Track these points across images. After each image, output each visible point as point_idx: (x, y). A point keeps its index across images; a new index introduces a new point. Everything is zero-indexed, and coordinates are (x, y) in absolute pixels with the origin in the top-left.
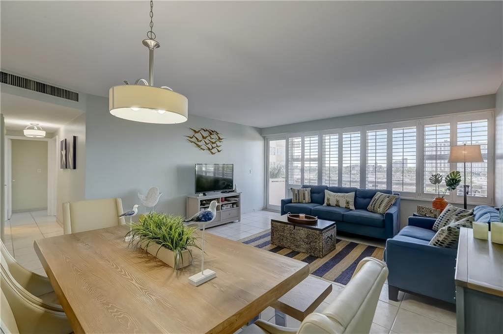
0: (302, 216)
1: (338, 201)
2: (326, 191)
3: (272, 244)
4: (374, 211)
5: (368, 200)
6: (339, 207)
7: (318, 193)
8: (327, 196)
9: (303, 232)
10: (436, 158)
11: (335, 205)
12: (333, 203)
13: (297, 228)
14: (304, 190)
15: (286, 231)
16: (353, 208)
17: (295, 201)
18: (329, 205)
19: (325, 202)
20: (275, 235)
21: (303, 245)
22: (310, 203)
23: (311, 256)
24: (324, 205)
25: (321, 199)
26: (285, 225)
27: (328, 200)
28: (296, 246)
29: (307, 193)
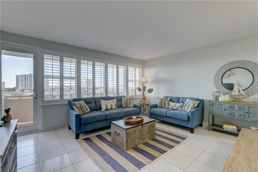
0: (134, 118)
1: (111, 106)
2: (101, 100)
3: (127, 150)
4: (127, 107)
5: (119, 102)
6: (112, 109)
7: (90, 103)
8: (104, 104)
9: (147, 127)
10: (132, 81)
11: (111, 109)
12: (109, 107)
13: (144, 126)
14: (82, 102)
15: (138, 132)
16: (117, 108)
17: (82, 113)
18: (107, 110)
19: (104, 108)
20: (129, 141)
21: (148, 136)
22: (91, 111)
23: (152, 140)
24: (103, 110)
25: (98, 108)
26: (137, 128)
27: (106, 106)
28: (143, 139)
29: (85, 104)
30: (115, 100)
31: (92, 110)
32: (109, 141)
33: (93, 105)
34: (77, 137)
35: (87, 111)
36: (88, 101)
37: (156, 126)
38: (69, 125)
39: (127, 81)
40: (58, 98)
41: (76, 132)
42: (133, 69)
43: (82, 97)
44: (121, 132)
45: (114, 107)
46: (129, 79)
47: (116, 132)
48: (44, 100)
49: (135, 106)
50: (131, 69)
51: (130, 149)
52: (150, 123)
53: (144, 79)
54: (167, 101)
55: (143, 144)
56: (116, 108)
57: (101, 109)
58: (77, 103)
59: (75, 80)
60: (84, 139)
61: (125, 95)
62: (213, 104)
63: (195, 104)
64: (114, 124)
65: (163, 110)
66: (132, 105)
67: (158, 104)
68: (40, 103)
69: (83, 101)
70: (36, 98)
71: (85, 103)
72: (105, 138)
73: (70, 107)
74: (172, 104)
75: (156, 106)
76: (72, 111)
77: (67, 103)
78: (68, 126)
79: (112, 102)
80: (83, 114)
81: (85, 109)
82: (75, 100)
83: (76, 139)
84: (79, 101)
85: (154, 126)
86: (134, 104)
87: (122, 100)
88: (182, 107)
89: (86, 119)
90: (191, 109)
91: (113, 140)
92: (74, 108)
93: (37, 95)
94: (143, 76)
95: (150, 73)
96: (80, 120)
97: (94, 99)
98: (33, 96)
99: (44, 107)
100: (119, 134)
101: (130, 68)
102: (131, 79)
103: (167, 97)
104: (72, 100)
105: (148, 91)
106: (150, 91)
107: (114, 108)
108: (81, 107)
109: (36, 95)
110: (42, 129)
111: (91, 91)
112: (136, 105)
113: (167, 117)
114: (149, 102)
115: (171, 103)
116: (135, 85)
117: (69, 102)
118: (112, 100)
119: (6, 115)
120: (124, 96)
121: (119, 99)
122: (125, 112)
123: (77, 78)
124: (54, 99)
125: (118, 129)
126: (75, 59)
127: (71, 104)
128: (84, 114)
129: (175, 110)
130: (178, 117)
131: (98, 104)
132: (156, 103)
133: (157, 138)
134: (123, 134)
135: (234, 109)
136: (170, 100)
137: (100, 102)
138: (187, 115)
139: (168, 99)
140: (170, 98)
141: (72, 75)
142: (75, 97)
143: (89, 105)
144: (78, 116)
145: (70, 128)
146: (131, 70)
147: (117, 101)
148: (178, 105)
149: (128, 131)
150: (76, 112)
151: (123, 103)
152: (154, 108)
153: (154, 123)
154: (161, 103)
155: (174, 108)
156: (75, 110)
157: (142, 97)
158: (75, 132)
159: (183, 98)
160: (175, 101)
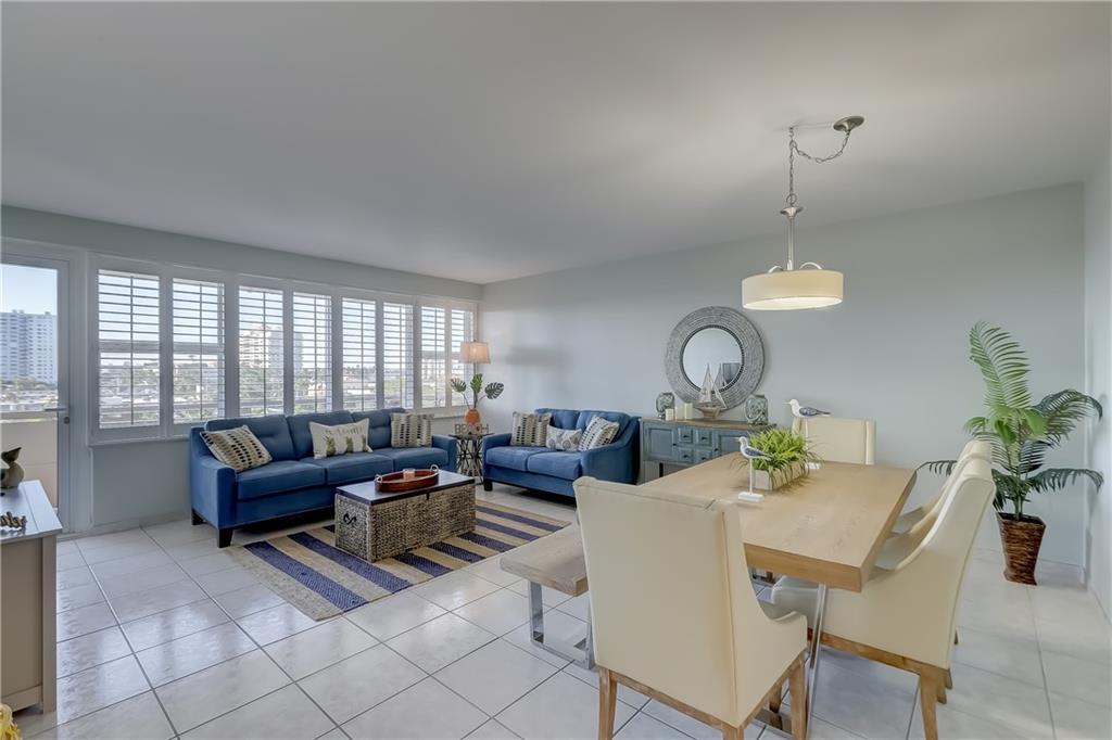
0: (409, 474)
1: (349, 442)
2: (312, 424)
3: (375, 561)
4: (407, 446)
5: (382, 431)
6: (352, 452)
7: (271, 435)
8: (320, 437)
9: (444, 499)
10: (435, 356)
11: (347, 452)
12: (341, 447)
13: (432, 495)
14: (243, 433)
15: (411, 512)
16: (370, 450)
17: (242, 466)
18: (331, 455)
19: (320, 449)
20: (383, 536)
21: (446, 525)
22: (273, 461)
23: (462, 536)
24: (316, 457)
25: (302, 447)
26: (408, 500)
27: (330, 442)
28: (432, 534)
29: (254, 438)
30: (366, 422)
31: (277, 458)
32: (328, 546)
33: (284, 441)
34: (224, 541)
35: (261, 459)
36: (263, 429)
37: (477, 497)
38: (193, 511)
39: (416, 355)
40: (152, 419)
41: (219, 526)
42: (438, 314)
43: (243, 415)
44: (360, 515)
45: (358, 446)
46: (424, 348)
47: (347, 515)
48: (101, 427)
49: (435, 443)
50: (433, 314)
51: (386, 558)
52: (457, 489)
53: (476, 350)
54: (539, 425)
55: (430, 546)
56: (365, 451)
57: (310, 453)
58: (222, 433)
59: (215, 357)
60: (246, 546)
61: (408, 404)
62: (650, 429)
63: (606, 432)
64: (342, 493)
65: (521, 452)
66: (425, 439)
67: (514, 436)
68: (85, 438)
69: (245, 427)
70: (67, 420)
71: (252, 436)
72: (316, 540)
73: (197, 450)
74: (553, 432)
75: (505, 441)
76: (205, 462)
77: (187, 436)
78: (190, 515)
79: (354, 430)
80: (245, 470)
81: (253, 453)
82: (214, 425)
83: (221, 547)
84: (232, 428)
85: (470, 497)
86: (433, 434)
87: (393, 424)
88: (577, 442)
89: (255, 483)
90: (598, 443)
91: (339, 541)
92: (214, 452)
93: (70, 408)
94: (478, 339)
95: (502, 328)
96: (235, 486)
97: (289, 421)
98: (55, 413)
99: (98, 450)
100: (355, 518)
101: (427, 313)
102: (433, 349)
103: (545, 411)
104: (205, 427)
105: (486, 391)
106: (494, 390)
107: (360, 449)
108: (237, 449)
109: (67, 412)
110: (92, 525)
111: (277, 395)
112: (440, 439)
113: (528, 472)
114: (487, 428)
115: (550, 429)
116: (448, 368)
117: (196, 431)
118: (355, 422)
119: (7, 467)
120: (401, 411)
121: (381, 422)
122: (394, 461)
123: (223, 350)
124: (138, 423)
125: (353, 504)
126: (216, 284)
127: (200, 439)
128: (250, 468)
129: (559, 450)
130: (554, 470)
131: (300, 436)
132: (507, 432)
133: (479, 530)
134: (365, 517)
135: (692, 442)
136: (552, 419)
137: (309, 431)
138: (576, 465)
139: (543, 419)
140: (550, 415)
141: (205, 340)
142: (217, 414)
143: (271, 441)
144: (226, 477)
145: (197, 520)
146: (432, 316)
147: (372, 427)
148: (569, 434)
149: (380, 507)
150: (223, 461)
151: (393, 433)
152: (494, 449)
153: (469, 486)
154: (522, 430)
155: (559, 446)
156: (218, 457)
157: (466, 414)
158: (216, 525)
159: (587, 412)
160: (564, 422)
